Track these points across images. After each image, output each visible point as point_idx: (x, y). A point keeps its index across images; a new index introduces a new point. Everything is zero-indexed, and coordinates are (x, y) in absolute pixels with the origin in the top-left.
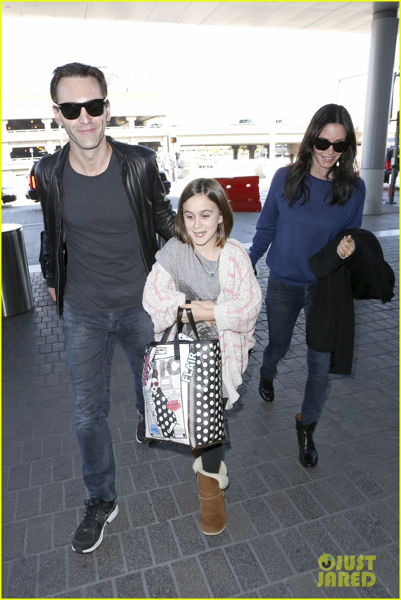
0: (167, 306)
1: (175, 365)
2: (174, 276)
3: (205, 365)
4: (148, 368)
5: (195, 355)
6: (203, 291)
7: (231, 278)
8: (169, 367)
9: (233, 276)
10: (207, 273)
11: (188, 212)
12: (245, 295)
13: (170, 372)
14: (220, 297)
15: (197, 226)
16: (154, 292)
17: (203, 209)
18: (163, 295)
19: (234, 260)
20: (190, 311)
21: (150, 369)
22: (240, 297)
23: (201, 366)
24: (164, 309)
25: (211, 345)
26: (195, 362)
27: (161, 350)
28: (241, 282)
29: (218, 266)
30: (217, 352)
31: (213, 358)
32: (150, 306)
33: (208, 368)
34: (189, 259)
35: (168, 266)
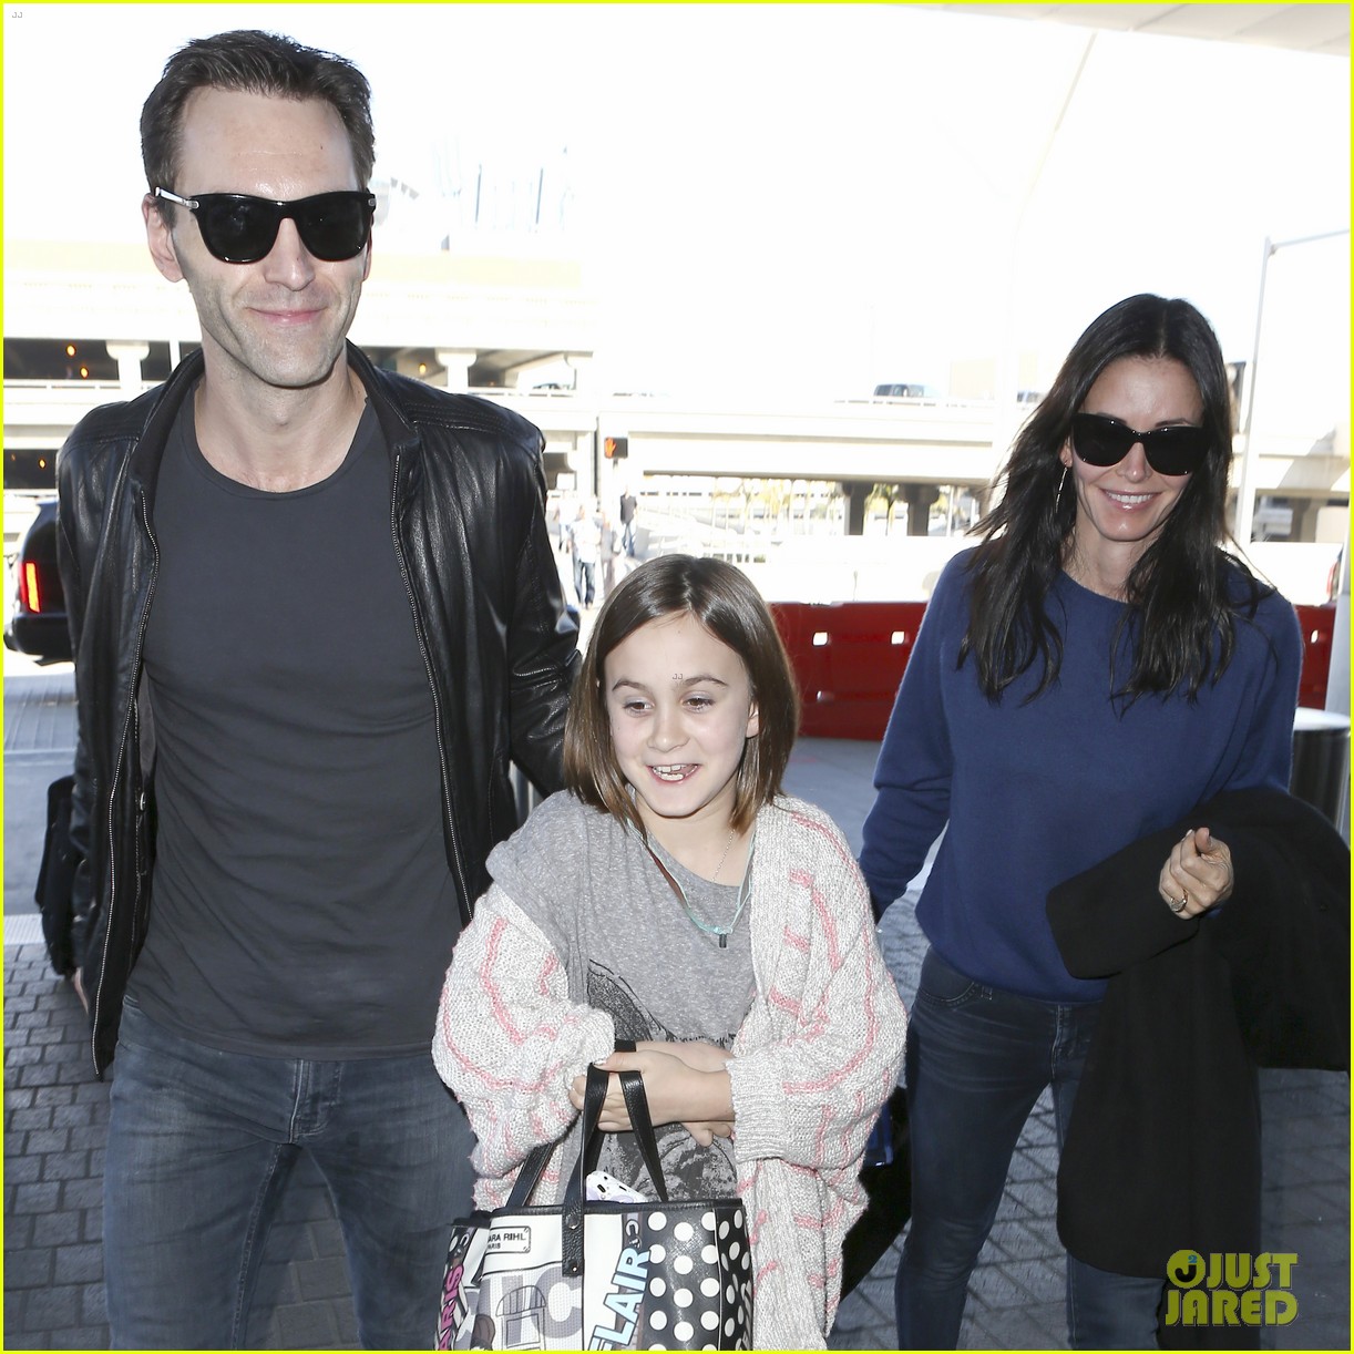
0: (541, 1061)
1: (562, 1298)
2: (563, 944)
3: (683, 1298)
4: (457, 1313)
5: (644, 1257)
6: (684, 1005)
7: (796, 953)
8: (540, 1302)
9: (804, 944)
10: (701, 931)
11: (626, 683)
12: (846, 1022)
13: (543, 1325)
14: (753, 1028)
15: (664, 741)
16: (484, 1009)
17: (690, 673)
18: (522, 1018)
19: (810, 884)
20: (637, 1083)
21: (464, 1314)
22: (829, 1029)
23: (665, 1303)
24: (530, 1077)
25: (709, 1221)
26: (641, 1285)
27: (511, 1237)
28: (835, 969)
29: (747, 907)
30: (735, 1249)
31: (714, 1270)
32: (466, 1065)
33: (694, 1314)
34: (630, 877)
35: (542, 904)
